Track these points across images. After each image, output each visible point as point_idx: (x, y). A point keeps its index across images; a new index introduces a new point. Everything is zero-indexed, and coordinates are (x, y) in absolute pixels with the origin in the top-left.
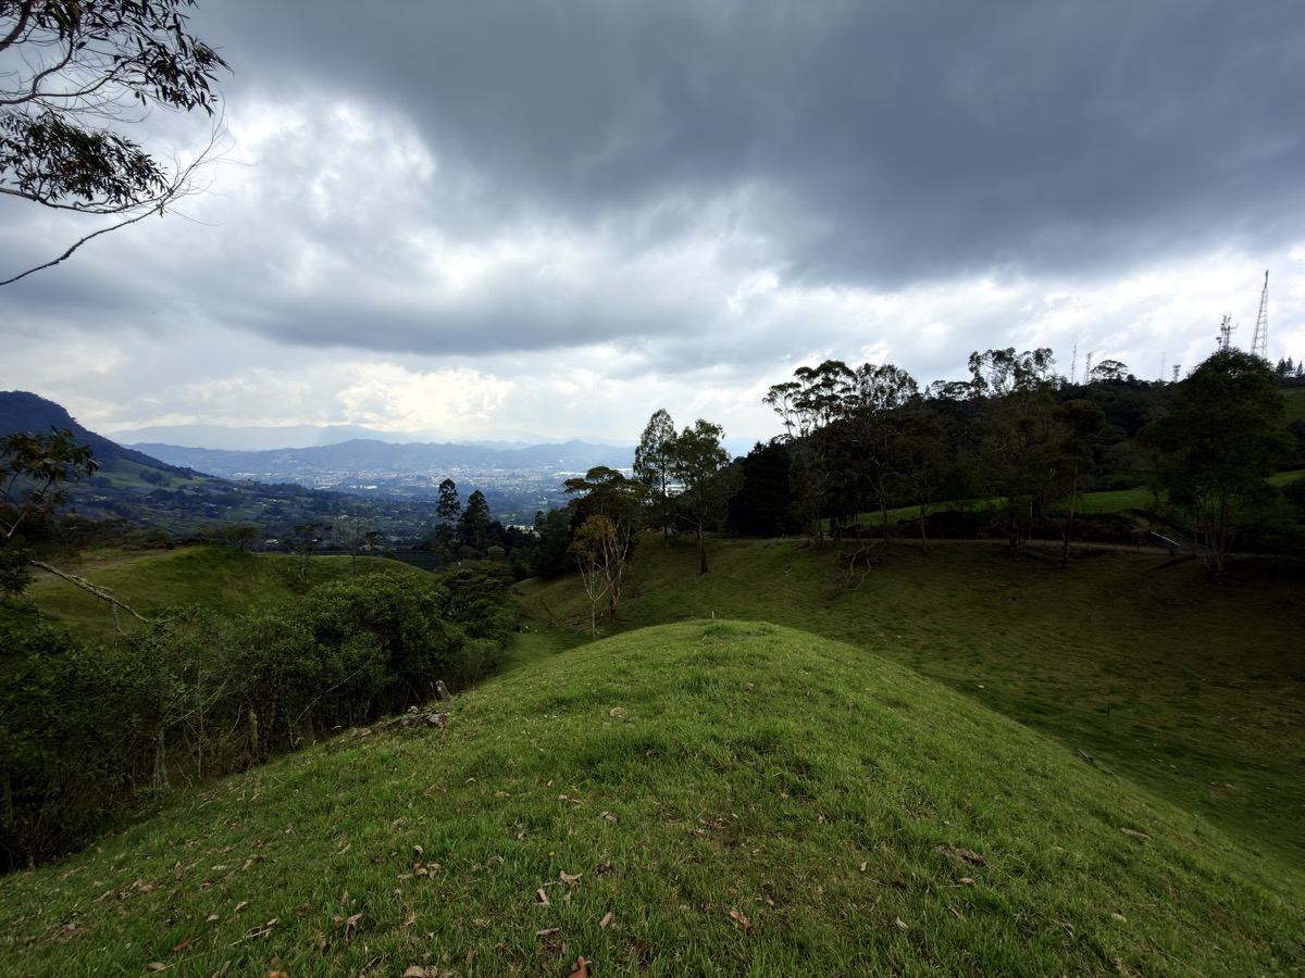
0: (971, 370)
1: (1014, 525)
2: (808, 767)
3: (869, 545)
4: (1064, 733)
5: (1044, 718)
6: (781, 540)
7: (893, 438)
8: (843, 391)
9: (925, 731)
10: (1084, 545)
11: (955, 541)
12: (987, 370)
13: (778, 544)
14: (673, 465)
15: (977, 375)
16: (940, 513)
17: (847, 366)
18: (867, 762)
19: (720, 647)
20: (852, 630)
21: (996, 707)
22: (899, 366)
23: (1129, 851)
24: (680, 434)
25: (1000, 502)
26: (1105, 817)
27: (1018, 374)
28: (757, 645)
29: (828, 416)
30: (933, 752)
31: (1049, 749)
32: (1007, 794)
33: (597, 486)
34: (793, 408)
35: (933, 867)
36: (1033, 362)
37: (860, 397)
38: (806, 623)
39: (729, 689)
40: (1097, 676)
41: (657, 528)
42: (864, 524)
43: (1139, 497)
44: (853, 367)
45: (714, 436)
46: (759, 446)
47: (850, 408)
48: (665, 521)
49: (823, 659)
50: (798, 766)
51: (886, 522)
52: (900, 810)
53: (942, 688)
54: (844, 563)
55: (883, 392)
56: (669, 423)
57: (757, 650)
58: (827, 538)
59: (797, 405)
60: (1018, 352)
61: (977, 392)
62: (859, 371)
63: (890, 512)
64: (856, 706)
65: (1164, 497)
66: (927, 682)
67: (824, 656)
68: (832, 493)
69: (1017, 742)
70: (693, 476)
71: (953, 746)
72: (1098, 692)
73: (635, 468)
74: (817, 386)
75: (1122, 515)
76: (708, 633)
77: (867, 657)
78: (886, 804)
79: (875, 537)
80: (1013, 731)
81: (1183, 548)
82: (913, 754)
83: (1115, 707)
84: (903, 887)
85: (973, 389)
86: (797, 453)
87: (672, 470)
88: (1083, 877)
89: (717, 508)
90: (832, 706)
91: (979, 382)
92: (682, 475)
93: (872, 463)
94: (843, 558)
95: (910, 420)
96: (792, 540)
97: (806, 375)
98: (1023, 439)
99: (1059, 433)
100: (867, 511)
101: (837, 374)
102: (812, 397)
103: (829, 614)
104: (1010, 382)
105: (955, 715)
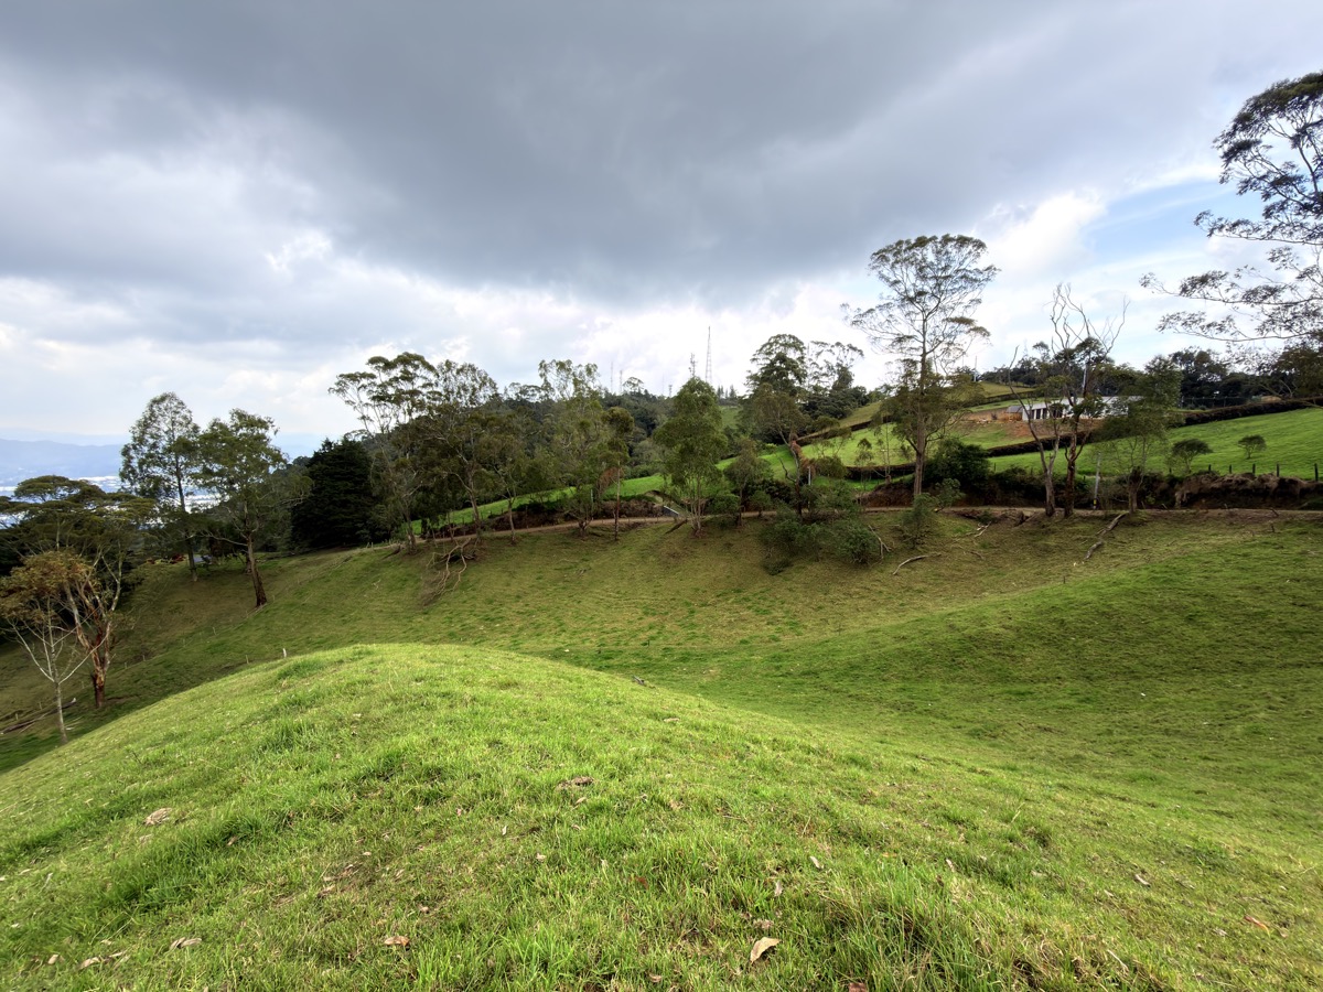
0: (541, 376)
1: (582, 510)
2: (439, 771)
3: (462, 542)
4: (623, 669)
5: (611, 662)
6: (365, 550)
7: (478, 436)
8: (424, 386)
9: (534, 700)
10: (627, 520)
11: (538, 529)
12: (553, 377)
13: (363, 555)
14: (197, 470)
15: (545, 380)
16: (525, 505)
17: (427, 360)
18: (493, 743)
19: (305, 687)
20: (452, 629)
21: (579, 664)
22: (479, 366)
23: (670, 732)
24: (204, 428)
25: (570, 491)
26: (655, 716)
27: (576, 383)
28: (356, 671)
29: (410, 412)
30: (543, 715)
31: (618, 683)
32: (598, 725)
33: (41, 507)
34: (369, 402)
35: (557, 803)
36: (585, 374)
37: (444, 393)
38: (402, 635)
39: (331, 729)
40: (641, 619)
41: (175, 558)
42: (457, 522)
43: (655, 481)
44: (435, 361)
45: (261, 431)
46: (328, 444)
47: (434, 405)
48: (190, 546)
49: (432, 665)
50: (429, 774)
51: (477, 519)
52: (525, 771)
53: (539, 661)
54: (440, 563)
55: (466, 390)
56: (184, 412)
57: (358, 677)
58: (419, 541)
59: (374, 398)
60: (574, 365)
61: (546, 395)
62: (440, 366)
63: (481, 508)
64: (474, 699)
65: (670, 481)
66: (528, 659)
67: (433, 662)
68: (421, 493)
69: (598, 685)
70: (231, 482)
71: (557, 704)
72: (640, 630)
73: (123, 476)
74: (396, 379)
75: (648, 495)
76: (284, 675)
77: (474, 652)
78: (514, 772)
79: (468, 533)
80: (594, 678)
81: (681, 515)
82: (529, 723)
83: (653, 638)
84: (538, 829)
85: (543, 393)
86: (377, 451)
87: (195, 476)
88: (648, 760)
89: (275, 522)
90: (451, 706)
91: (547, 387)
92: (214, 483)
93: (460, 461)
94: (438, 559)
95: (492, 419)
96: (378, 548)
97: (382, 365)
98: (583, 437)
99: (607, 434)
100: (458, 509)
101: (416, 367)
102: (391, 391)
103: (428, 619)
104: (570, 391)
105: (554, 679)
